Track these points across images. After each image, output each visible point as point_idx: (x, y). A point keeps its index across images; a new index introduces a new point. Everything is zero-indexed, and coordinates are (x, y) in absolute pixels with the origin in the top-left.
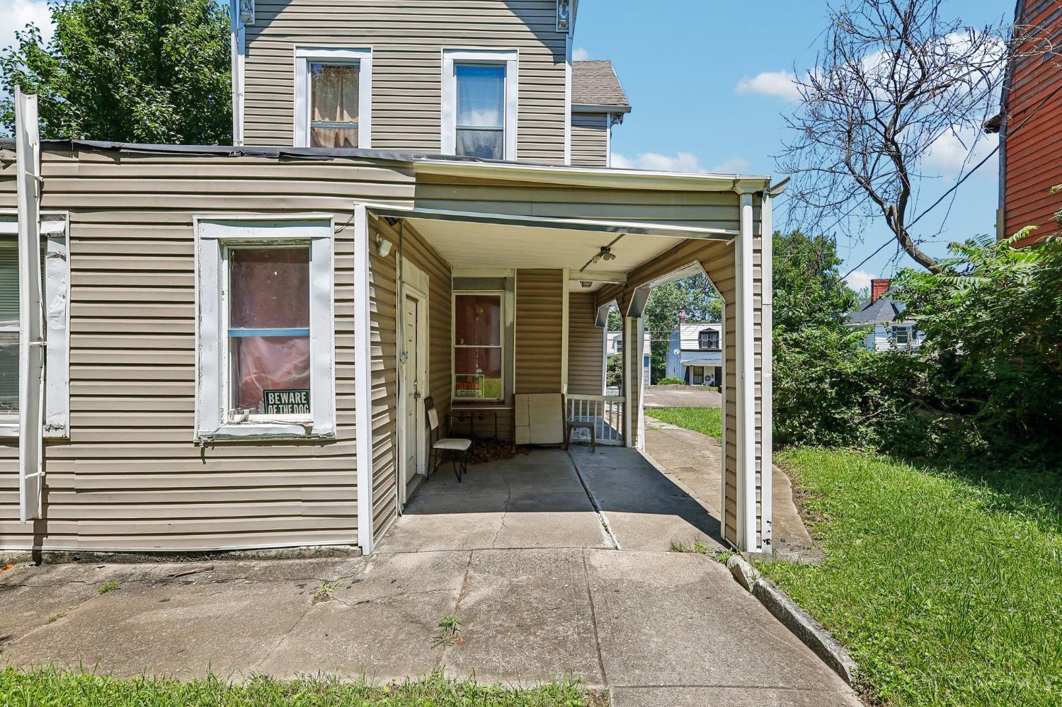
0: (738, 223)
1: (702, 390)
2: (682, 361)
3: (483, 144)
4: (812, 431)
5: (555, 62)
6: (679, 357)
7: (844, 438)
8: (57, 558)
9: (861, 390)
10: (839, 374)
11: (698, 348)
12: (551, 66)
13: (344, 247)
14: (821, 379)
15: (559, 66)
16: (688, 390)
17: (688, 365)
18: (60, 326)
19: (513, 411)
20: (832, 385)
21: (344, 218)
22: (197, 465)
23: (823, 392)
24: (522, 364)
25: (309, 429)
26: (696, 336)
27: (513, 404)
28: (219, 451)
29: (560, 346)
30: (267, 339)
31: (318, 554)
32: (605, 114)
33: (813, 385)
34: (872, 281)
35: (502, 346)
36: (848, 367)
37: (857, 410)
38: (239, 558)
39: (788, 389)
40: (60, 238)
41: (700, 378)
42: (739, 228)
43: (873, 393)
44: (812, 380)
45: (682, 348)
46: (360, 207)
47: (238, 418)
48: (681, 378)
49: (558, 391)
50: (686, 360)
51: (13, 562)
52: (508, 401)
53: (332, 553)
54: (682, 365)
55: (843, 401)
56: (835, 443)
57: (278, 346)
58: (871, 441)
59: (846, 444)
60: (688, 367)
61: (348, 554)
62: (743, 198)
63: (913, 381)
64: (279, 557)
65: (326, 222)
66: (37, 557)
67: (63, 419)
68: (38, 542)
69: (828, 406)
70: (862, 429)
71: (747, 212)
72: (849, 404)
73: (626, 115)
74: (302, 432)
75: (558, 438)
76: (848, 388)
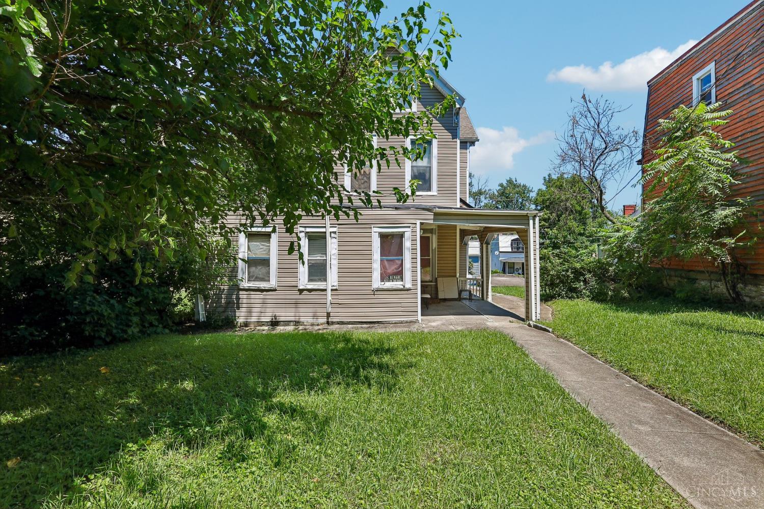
0: (529, 224)
1: (514, 277)
2: (500, 259)
3: (421, 172)
4: (564, 293)
5: (453, 139)
6: (498, 256)
7: (577, 295)
8: (333, 323)
9: (584, 275)
10: (575, 268)
11: (511, 250)
12: (451, 140)
13: (414, 234)
14: (567, 271)
15: (455, 140)
16: (507, 277)
17: (505, 261)
18: (335, 257)
19: (436, 285)
20: (572, 273)
21: (414, 226)
22: (373, 297)
23: (568, 276)
24: (439, 265)
25: (404, 286)
26: (510, 243)
27: (436, 281)
28: (379, 293)
29: (456, 257)
30: (387, 260)
31: (407, 322)
32: (467, 142)
33: (564, 273)
34: (624, 206)
35: (431, 257)
36: (578, 266)
37: (582, 284)
38: (384, 323)
39: (553, 275)
40: (335, 233)
41: (512, 270)
42: (529, 226)
43: (588, 276)
44: (563, 271)
45: (500, 250)
46: (418, 222)
47: (383, 283)
48: (500, 269)
49: (455, 276)
50: (502, 258)
51: (322, 324)
52: (434, 280)
53: (411, 322)
54: (501, 261)
55: (577, 279)
56: (573, 297)
57: (390, 262)
58: (588, 296)
59: (578, 298)
60: (504, 263)
61: (415, 322)
62: (530, 218)
63: (607, 271)
64: (395, 323)
65: (409, 227)
66: (328, 323)
67: (336, 284)
68: (328, 319)
69: (571, 282)
70: (584, 291)
71: (531, 222)
72: (579, 281)
73: (476, 143)
74: (402, 287)
75: (456, 296)
76: (578, 273)
